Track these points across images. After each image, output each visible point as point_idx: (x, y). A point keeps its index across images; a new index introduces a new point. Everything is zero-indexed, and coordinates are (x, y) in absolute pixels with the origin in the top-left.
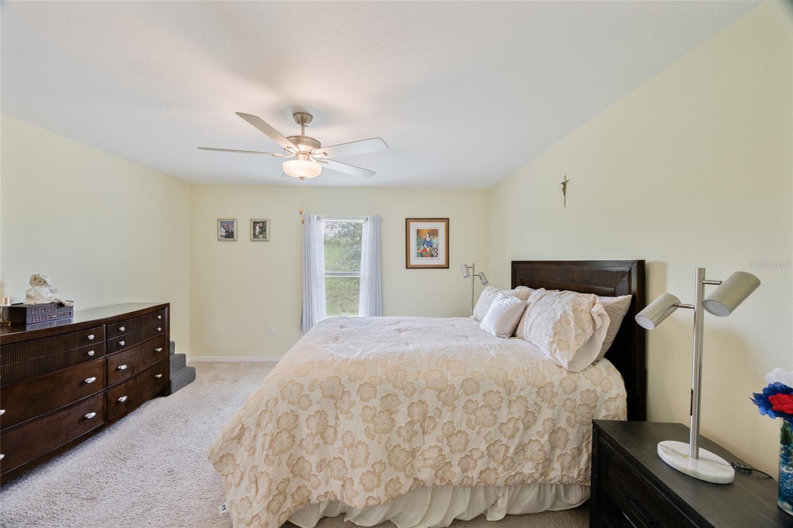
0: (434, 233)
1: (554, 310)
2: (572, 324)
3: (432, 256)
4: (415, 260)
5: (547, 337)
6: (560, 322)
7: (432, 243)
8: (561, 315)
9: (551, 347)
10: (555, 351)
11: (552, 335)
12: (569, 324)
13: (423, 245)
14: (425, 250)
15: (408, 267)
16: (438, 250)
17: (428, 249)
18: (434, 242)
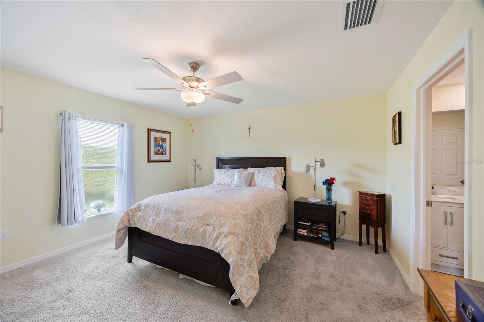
0: (164, 140)
1: (270, 173)
2: (278, 177)
3: (163, 154)
4: (153, 157)
5: (272, 182)
6: (274, 177)
7: (163, 146)
8: (274, 175)
9: (275, 185)
10: (277, 186)
11: (274, 181)
12: (277, 176)
13: (158, 147)
14: (159, 150)
15: (150, 161)
16: (165, 151)
17: (161, 150)
18: (164, 146)
